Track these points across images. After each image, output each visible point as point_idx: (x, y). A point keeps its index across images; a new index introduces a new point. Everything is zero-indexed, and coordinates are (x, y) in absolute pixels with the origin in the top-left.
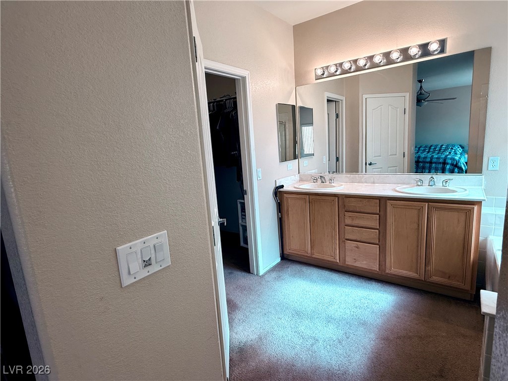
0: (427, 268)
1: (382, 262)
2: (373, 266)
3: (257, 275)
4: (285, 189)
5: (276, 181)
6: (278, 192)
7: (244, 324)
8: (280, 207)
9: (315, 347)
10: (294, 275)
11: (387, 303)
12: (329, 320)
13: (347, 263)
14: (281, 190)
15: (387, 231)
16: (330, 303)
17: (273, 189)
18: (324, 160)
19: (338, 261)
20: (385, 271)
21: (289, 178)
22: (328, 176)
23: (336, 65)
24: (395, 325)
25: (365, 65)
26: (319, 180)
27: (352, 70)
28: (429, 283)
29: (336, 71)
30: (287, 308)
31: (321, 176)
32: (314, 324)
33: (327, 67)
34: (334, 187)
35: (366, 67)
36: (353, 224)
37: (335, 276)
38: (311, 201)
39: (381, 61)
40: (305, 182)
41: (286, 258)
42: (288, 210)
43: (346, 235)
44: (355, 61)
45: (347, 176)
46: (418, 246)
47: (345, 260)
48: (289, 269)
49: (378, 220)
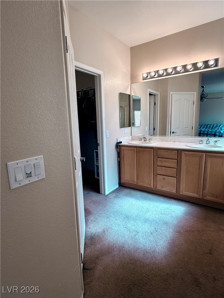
0: (204, 192)
1: (178, 188)
2: (173, 190)
3: (104, 194)
4: (122, 144)
5: (117, 139)
6: (118, 146)
7: (95, 223)
8: (119, 155)
9: (137, 236)
10: (126, 195)
11: (180, 212)
12: (146, 221)
13: (157, 188)
14: (120, 144)
15: (182, 170)
16: (147, 211)
17: (115, 144)
18: (147, 129)
19: (152, 187)
20: (179, 194)
21: (125, 138)
22: (148, 137)
23: (155, 71)
24: (185, 224)
25: (172, 72)
26: (143, 139)
27: (164, 75)
28: (204, 200)
29: (155, 75)
30: (121, 214)
31: (144, 137)
32: (137, 223)
33: (150, 73)
34: (152, 143)
35: (172, 74)
36: (162, 165)
37: (150, 196)
38: (137, 151)
39: (181, 70)
40: (135, 141)
41: (122, 185)
42: (124, 156)
43: (158, 171)
44: (166, 70)
45: (159, 138)
46: (199, 179)
47: (157, 187)
48: (123, 192)
49: (176, 163)
